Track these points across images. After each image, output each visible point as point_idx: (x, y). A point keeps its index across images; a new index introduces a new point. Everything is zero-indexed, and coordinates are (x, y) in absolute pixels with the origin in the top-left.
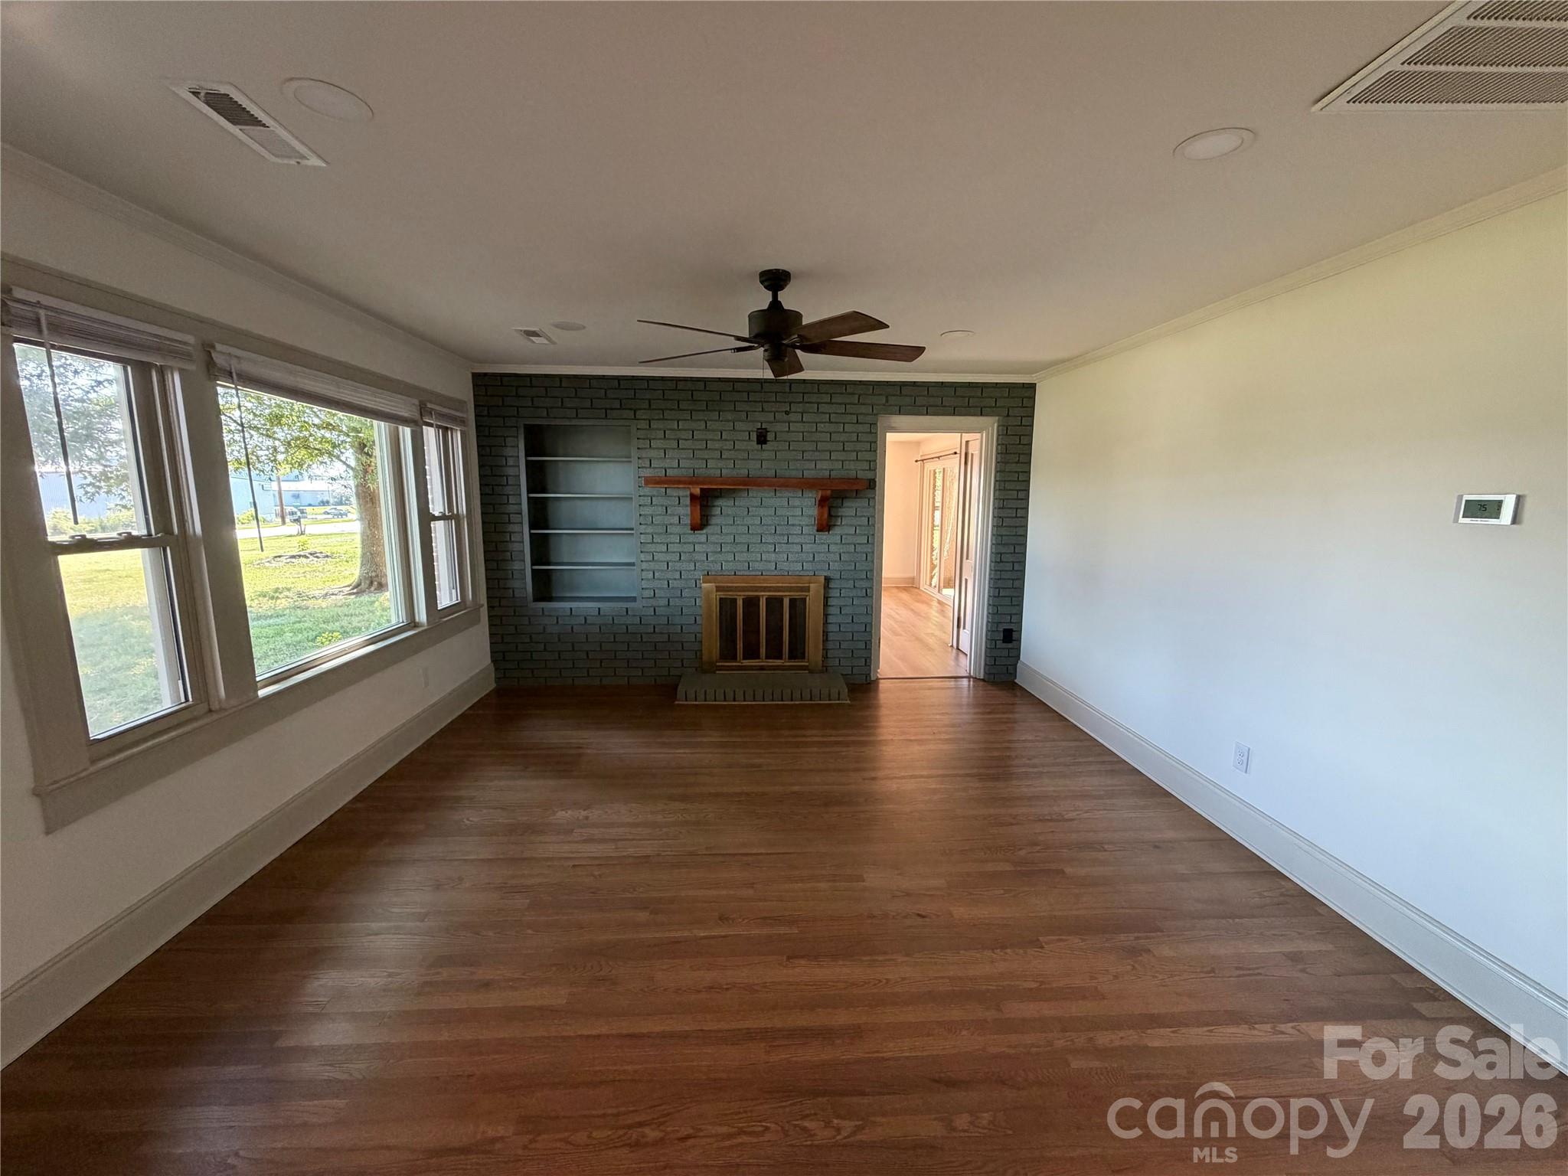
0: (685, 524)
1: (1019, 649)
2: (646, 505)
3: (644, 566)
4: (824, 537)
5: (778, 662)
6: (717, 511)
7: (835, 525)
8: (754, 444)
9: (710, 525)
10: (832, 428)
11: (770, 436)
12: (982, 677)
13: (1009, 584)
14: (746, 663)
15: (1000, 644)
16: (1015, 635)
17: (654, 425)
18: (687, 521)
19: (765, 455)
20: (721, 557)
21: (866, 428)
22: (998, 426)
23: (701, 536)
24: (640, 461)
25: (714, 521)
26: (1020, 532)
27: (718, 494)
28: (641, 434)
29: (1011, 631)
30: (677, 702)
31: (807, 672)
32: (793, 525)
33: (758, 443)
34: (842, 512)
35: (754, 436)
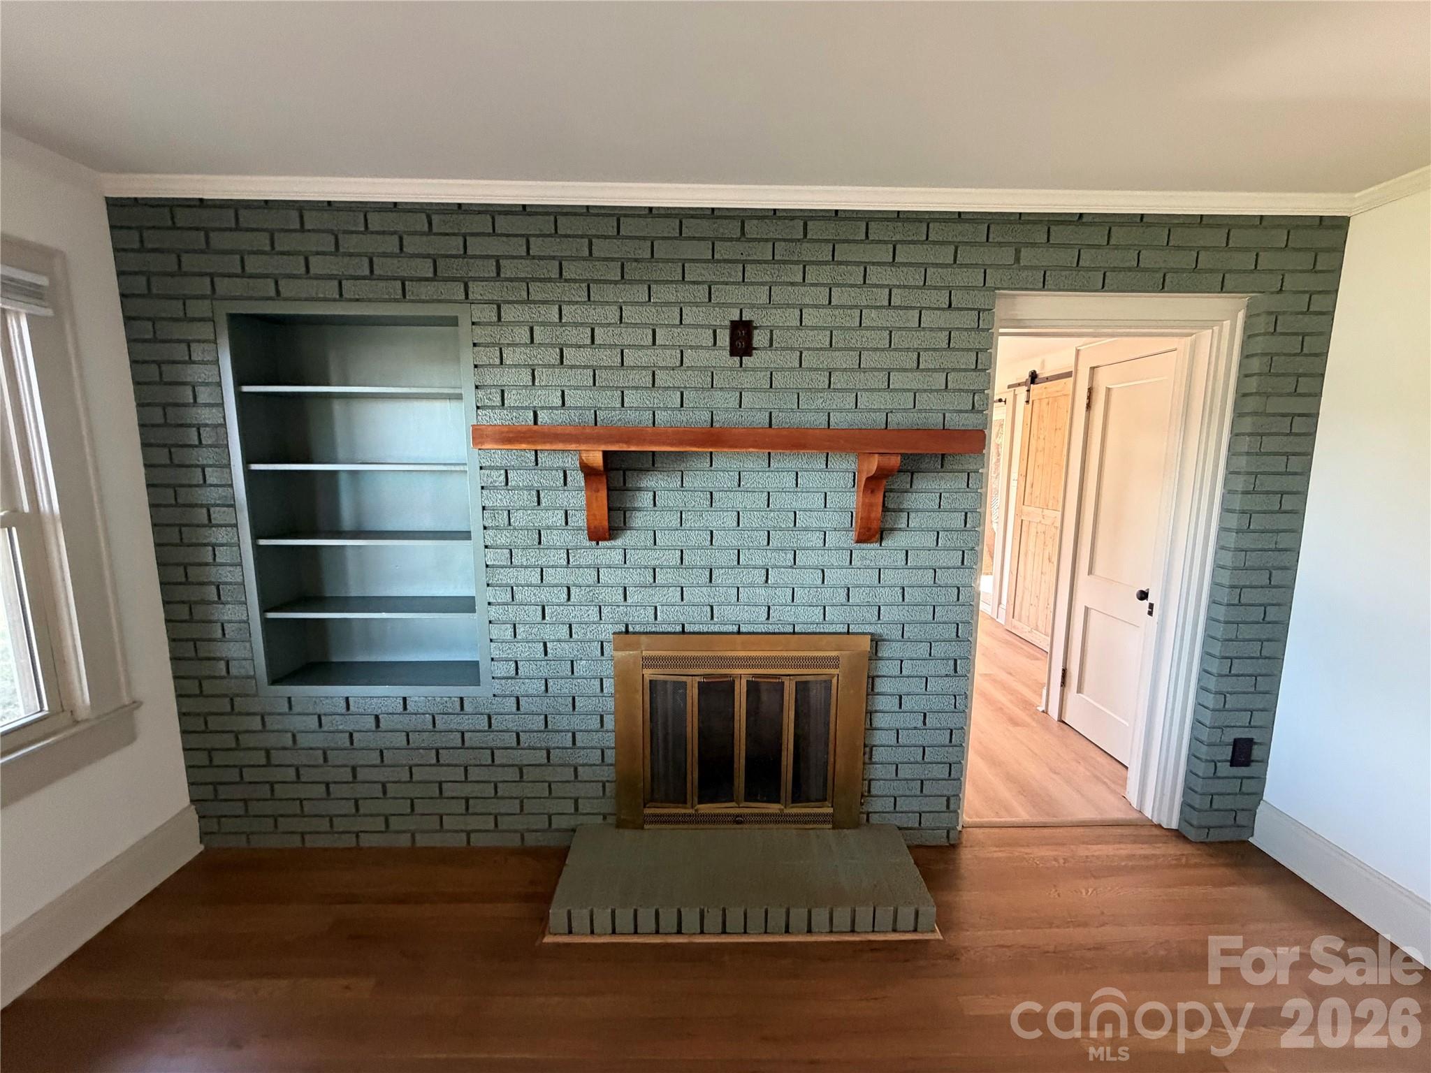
0: (579, 529)
1: (1262, 780)
2: (495, 488)
3: (494, 612)
4: (870, 552)
5: (774, 808)
6: (645, 499)
7: (895, 529)
8: (722, 356)
9: (631, 529)
10: (892, 318)
11: (759, 339)
12: (1174, 825)
13: (1254, 649)
14: (705, 808)
15: (1225, 769)
16: (1256, 752)
17: (509, 313)
18: (580, 519)
19: (747, 380)
20: (658, 597)
21: (968, 319)
22: (1249, 317)
23: (609, 552)
24: (481, 393)
25: (638, 520)
26: (1284, 541)
27: (651, 462)
28: (481, 334)
29: (1250, 742)
30: (548, 939)
31: (830, 826)
32: (806, 529)
33: (732, 354)
34: (911, 501)
35: (724, 338)
